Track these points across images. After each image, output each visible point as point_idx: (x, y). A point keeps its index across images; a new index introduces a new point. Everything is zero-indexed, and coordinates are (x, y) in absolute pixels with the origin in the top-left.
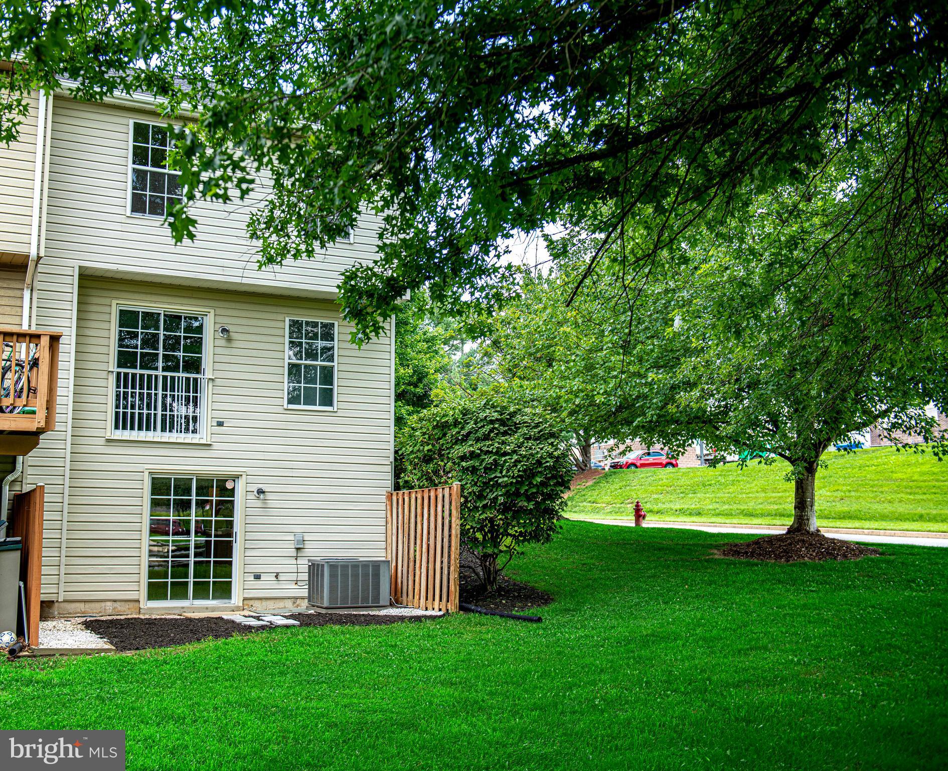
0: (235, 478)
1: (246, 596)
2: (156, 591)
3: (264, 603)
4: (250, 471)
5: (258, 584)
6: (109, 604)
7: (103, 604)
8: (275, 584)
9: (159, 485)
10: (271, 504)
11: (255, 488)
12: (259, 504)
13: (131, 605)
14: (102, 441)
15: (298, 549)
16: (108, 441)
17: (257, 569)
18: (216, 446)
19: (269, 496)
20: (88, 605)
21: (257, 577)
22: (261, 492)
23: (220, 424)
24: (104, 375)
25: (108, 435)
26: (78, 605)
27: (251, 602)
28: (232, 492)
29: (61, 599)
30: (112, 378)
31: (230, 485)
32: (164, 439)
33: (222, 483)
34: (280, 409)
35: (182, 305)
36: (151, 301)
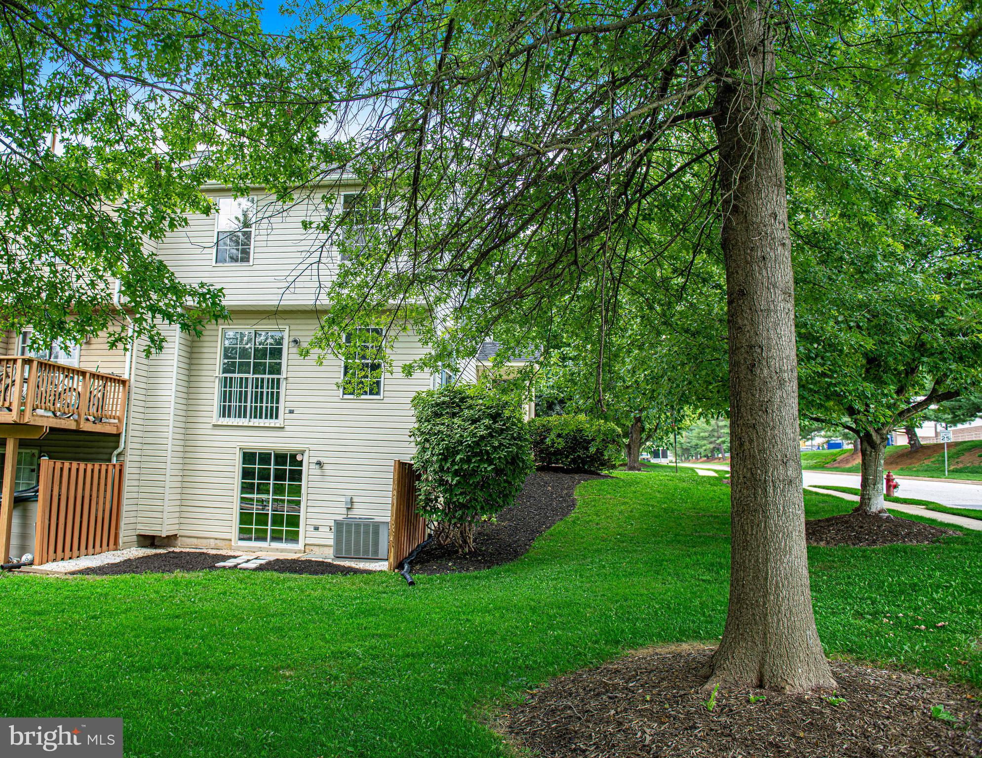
0: (302, 453)
1: (307, 542)
3: (322, 549)
4: (312, 447)
5: (316, 533)
6: (212, 540)
7: (208, 540)
8: (329, 535)
9: (248, 457)
10: (327, 472)
11: (315, 460)
12: (318, 472)
13: (227, 542)
14: (210, 426)
15: (348, 509)
16: (214, 426)
17: (317, 522)
18: (287, 428)
19: (326, 466)
20: (199, 540)
21: (316, 529)
22: (319, 463)
23: (291, 412)
24: (212, 379)
25: (214, 422)
27: (312, 548)
28: (300, 463)
29: (164, 535)
30: (217, 380)
31: (299, 458)
32: (251, 424)
33: (293, 457)
34: (337, 399)
35: (266, 324)
36: (245, 325)
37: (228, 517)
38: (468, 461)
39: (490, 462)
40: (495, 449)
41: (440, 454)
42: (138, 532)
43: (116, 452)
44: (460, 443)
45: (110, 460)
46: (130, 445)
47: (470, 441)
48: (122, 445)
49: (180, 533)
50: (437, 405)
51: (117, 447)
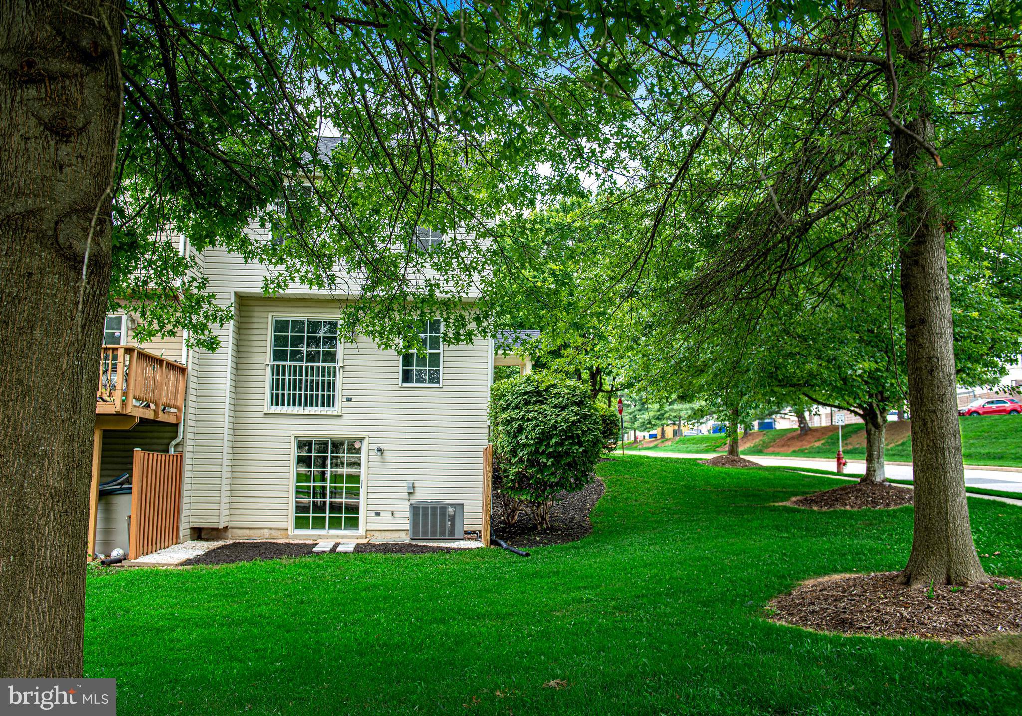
0: (361, 440)
1: (368, 528)
2: (301, 523)
3: (383, 533)
4: (372, 435)
5: (378, 519)
6: (266, 531)
7: (262, 531)
8: (391, 520)
9: (304, 444)
10: (388, 459)
11: (375, 447)
12: (378, 459)
13: (283, 532)
14: (261, 415)
15: (410, 494)
16: (266, 414)
17: (377, 508)
18: (345, 416)
19: (386, 453)
20: (252, 531)
21: (378, 514)
22: (379, 450)
23: (349, 400)
24: (263, 367)
25: (266, 410)
26: (245, 531)
27: (373, 533)
28: (358, 451)
29: (221, 527)
30: (269, 370)
31: (357, 445)
32: (306, 412)
33: (351, 444)
34: (396, 388)
35: (320, 313)
36: (297, 312)
37: (284, 507)
38: (561, 444)
39: (580, 444)
40: (584, 432)
41: (536, 438)
42: (191, 525)
43: (174, 443)
44: (555, 427)
45: (167, 451)
46: (189, 436)
47: (564, 426)
48: (180, 436)
49: (230, 524)
50: (526, 394)
51: (176, 437)
